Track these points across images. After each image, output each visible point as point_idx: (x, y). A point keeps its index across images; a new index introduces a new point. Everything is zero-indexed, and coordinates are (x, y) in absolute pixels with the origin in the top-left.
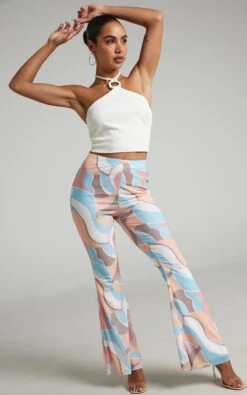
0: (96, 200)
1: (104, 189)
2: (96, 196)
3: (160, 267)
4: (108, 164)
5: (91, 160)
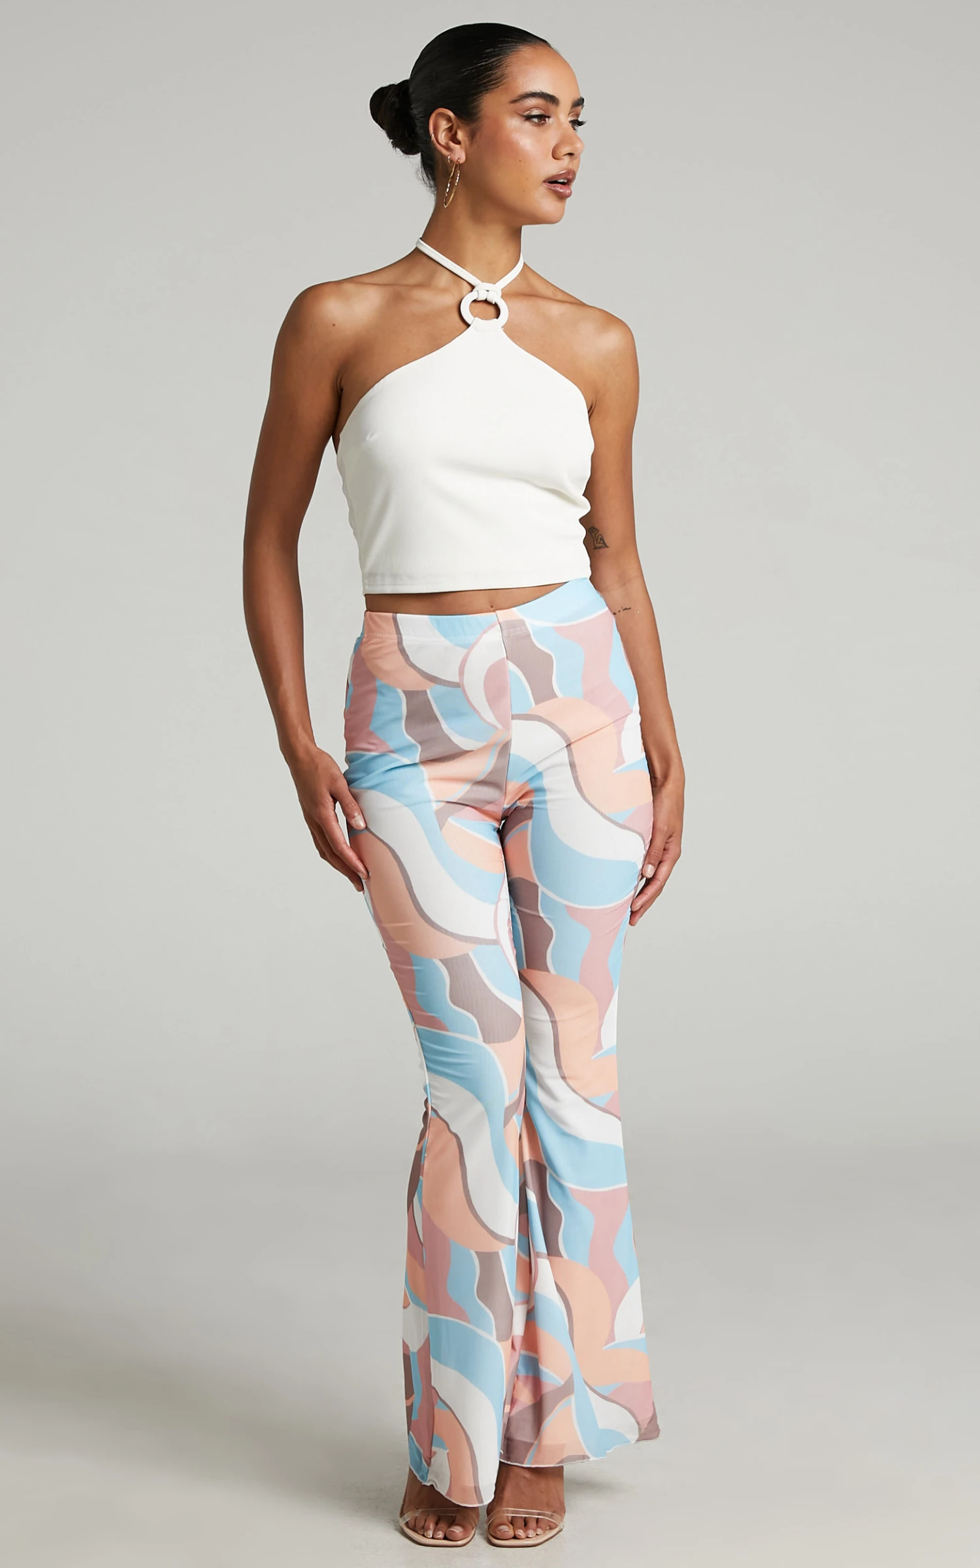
2: (425, 762)
5: (379, 638)
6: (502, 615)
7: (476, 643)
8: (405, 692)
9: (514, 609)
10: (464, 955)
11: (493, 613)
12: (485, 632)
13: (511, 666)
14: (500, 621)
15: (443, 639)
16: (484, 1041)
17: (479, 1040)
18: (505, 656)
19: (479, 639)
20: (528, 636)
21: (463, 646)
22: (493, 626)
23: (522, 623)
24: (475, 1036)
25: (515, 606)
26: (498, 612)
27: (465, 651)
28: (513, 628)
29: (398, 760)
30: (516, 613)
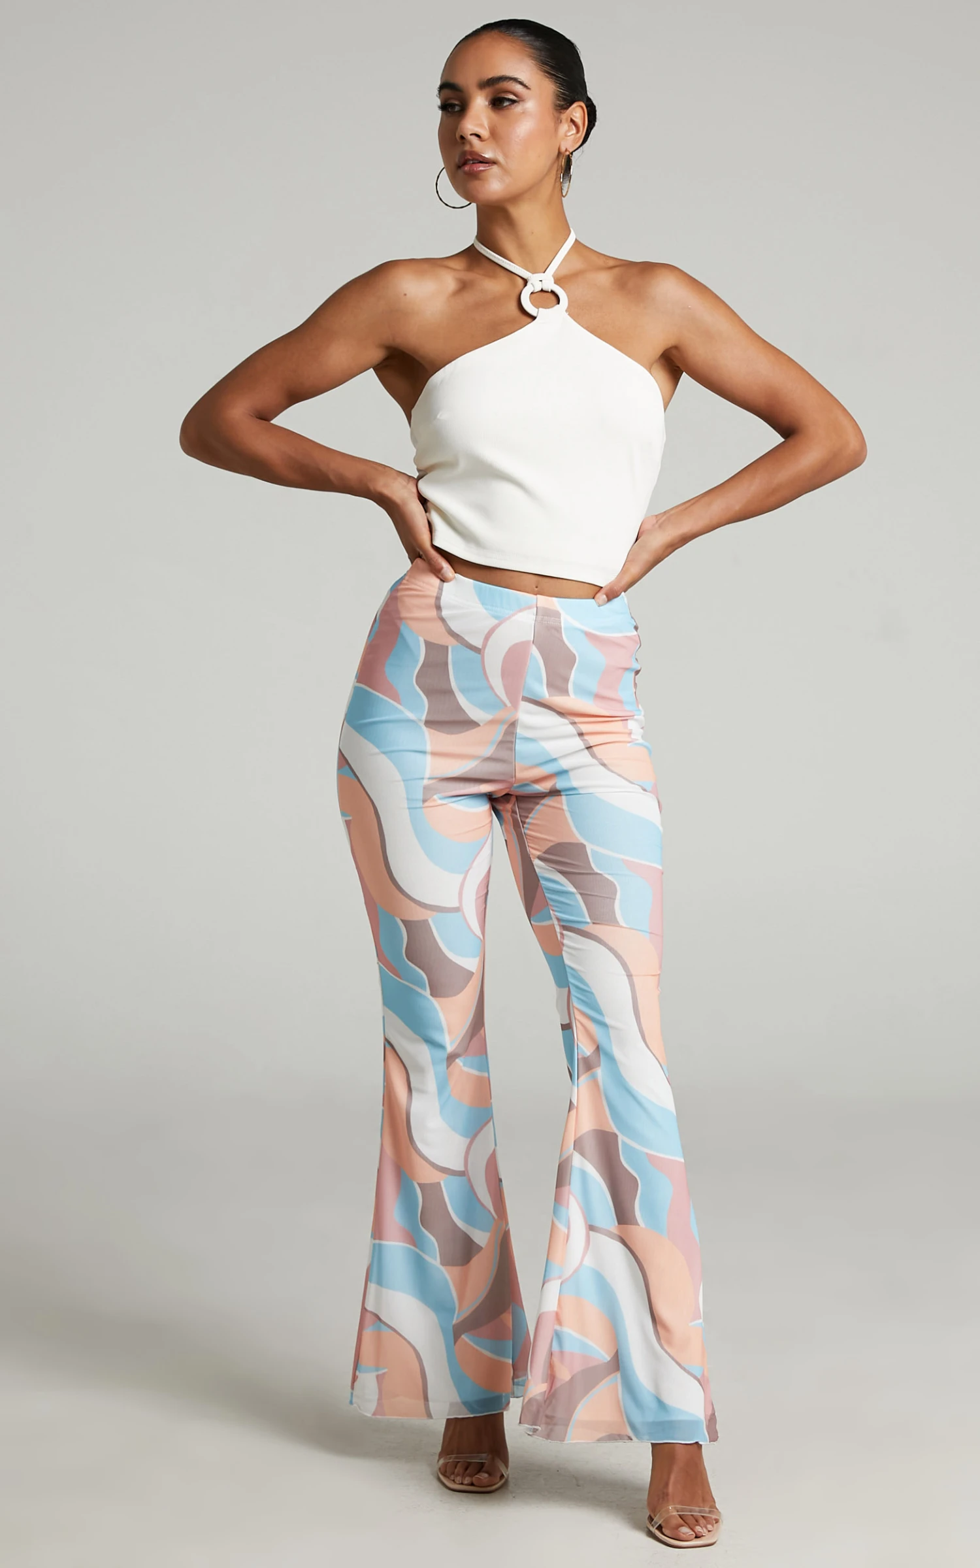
0: (430, 739)
1: (462, 700)
2: (428, 723)
3: (567, 1027)
4: (479, 608)
5: (420, 586)
6: (542, 601)
7: (509, 618)
8: (427, 644)
9: (554, 599)
10: (424, 921)
11: (535, 596)
12: (521, 610)
13: (534, 651)
14: (538, 606)
15: (480, 606)
16: (431, 995)
17: (427, 993)
18: (532, 639)
19: (513, 615)
20: (558, 629)
21: (496, 617)
22: (530, 608)
23: (557, 615)
24: (423, 988)
25: (557, 597)
26: (539, 596)
27: (496, 622)
28: (548, 616)
29: (401, 712)
30: (555, 603)
